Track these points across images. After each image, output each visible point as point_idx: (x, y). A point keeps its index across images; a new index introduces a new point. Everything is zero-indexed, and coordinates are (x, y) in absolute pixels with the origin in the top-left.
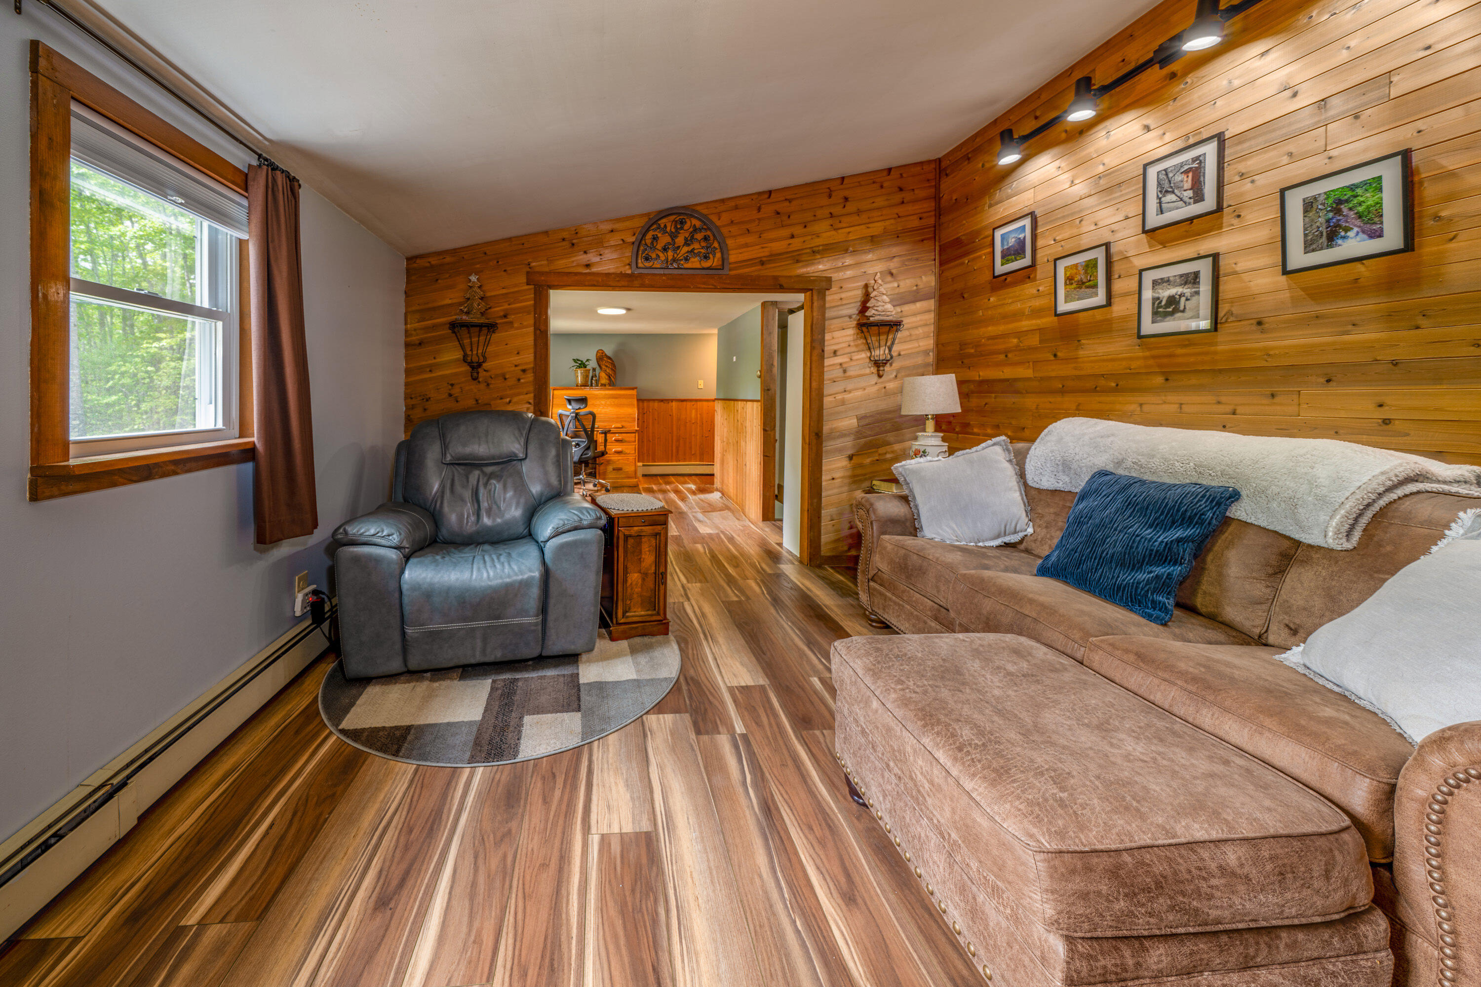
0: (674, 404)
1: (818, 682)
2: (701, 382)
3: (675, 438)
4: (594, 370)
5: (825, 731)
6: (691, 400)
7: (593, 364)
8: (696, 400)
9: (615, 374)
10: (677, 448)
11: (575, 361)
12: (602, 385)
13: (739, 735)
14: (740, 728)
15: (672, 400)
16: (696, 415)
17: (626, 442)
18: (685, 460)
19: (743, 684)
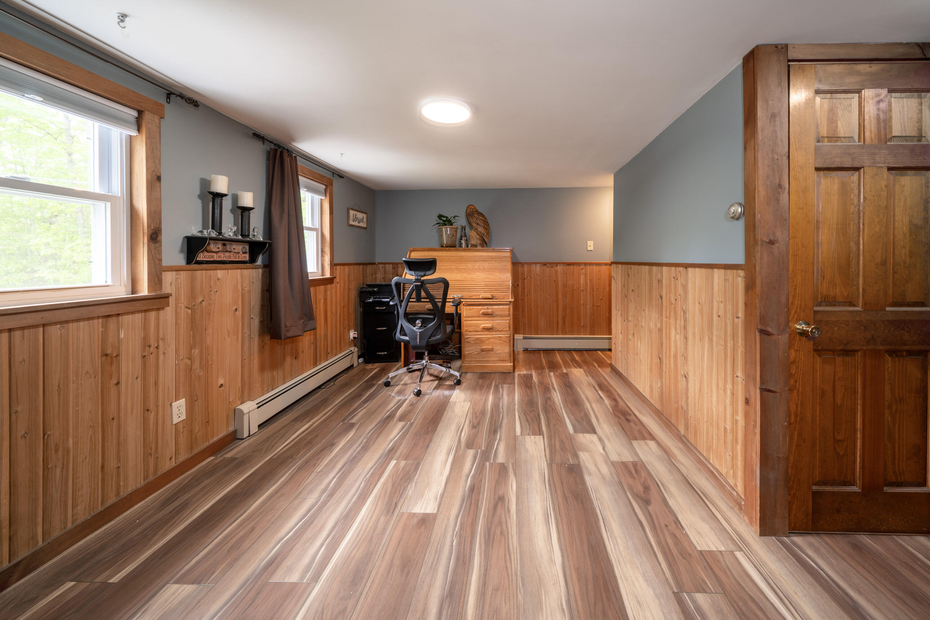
0: (560, 268)
2: (591, 245)
3: (560, 307)
4: (463, 228)
6: (579, 264)
7: (461, 221)
8: (586, 264)
9: (488, 233)
10: (564, 319)
11: (440, 217)
12: (473, 246)
15: (557, 264)
16: (586, 281)
17: (497, 316)
18: (572, 333)
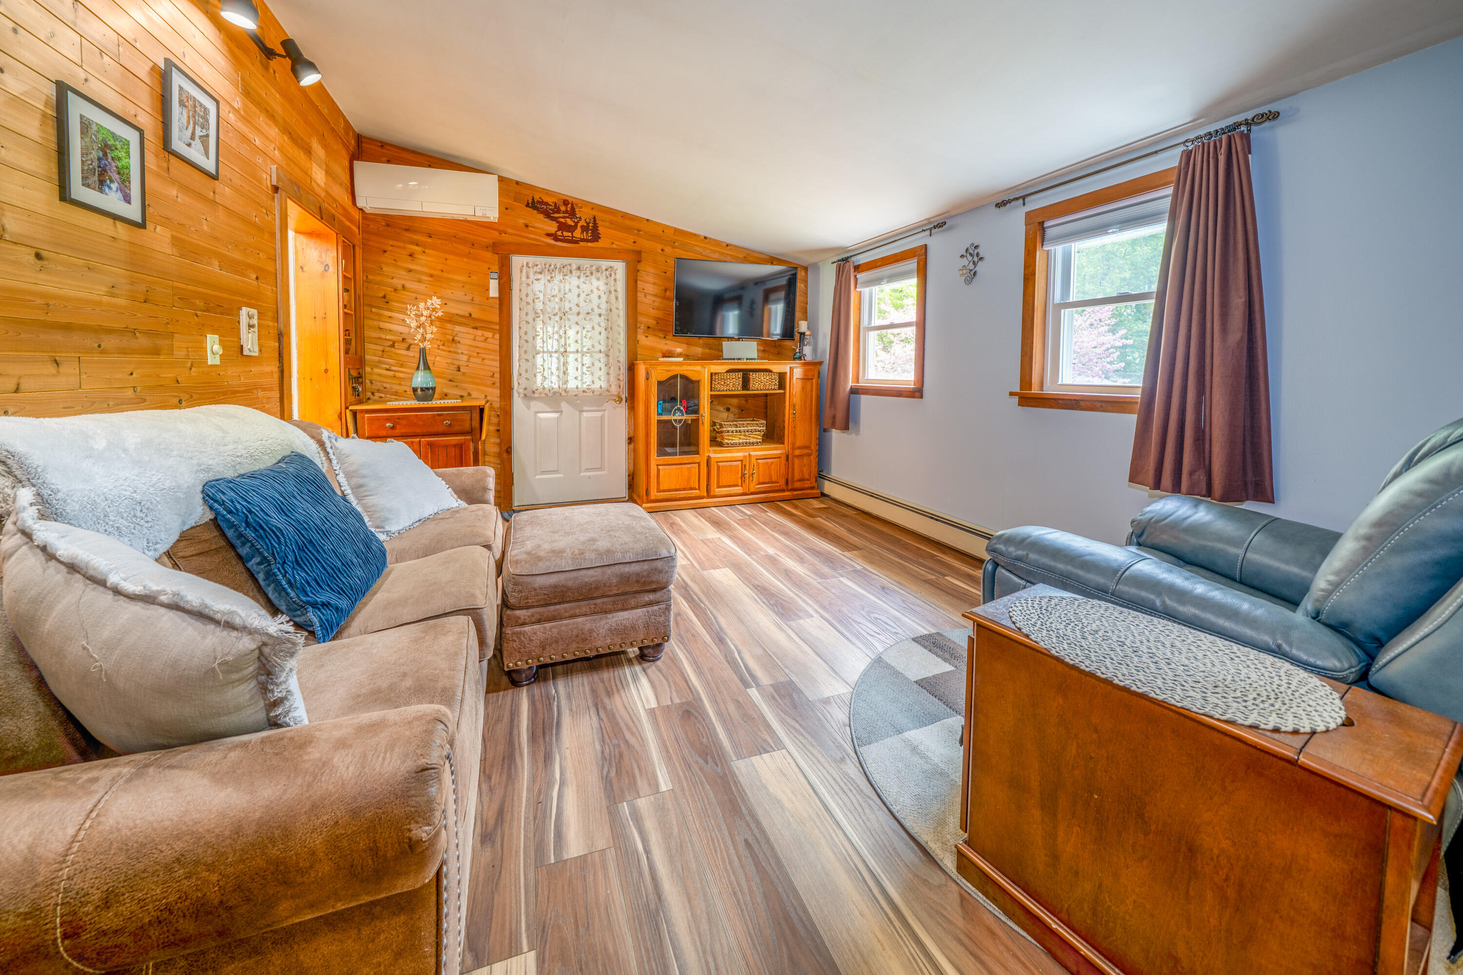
1: (661, 780)
5: (670, 703)
13: (752, 687)
14: (753, 692)
19: (766, 756)
